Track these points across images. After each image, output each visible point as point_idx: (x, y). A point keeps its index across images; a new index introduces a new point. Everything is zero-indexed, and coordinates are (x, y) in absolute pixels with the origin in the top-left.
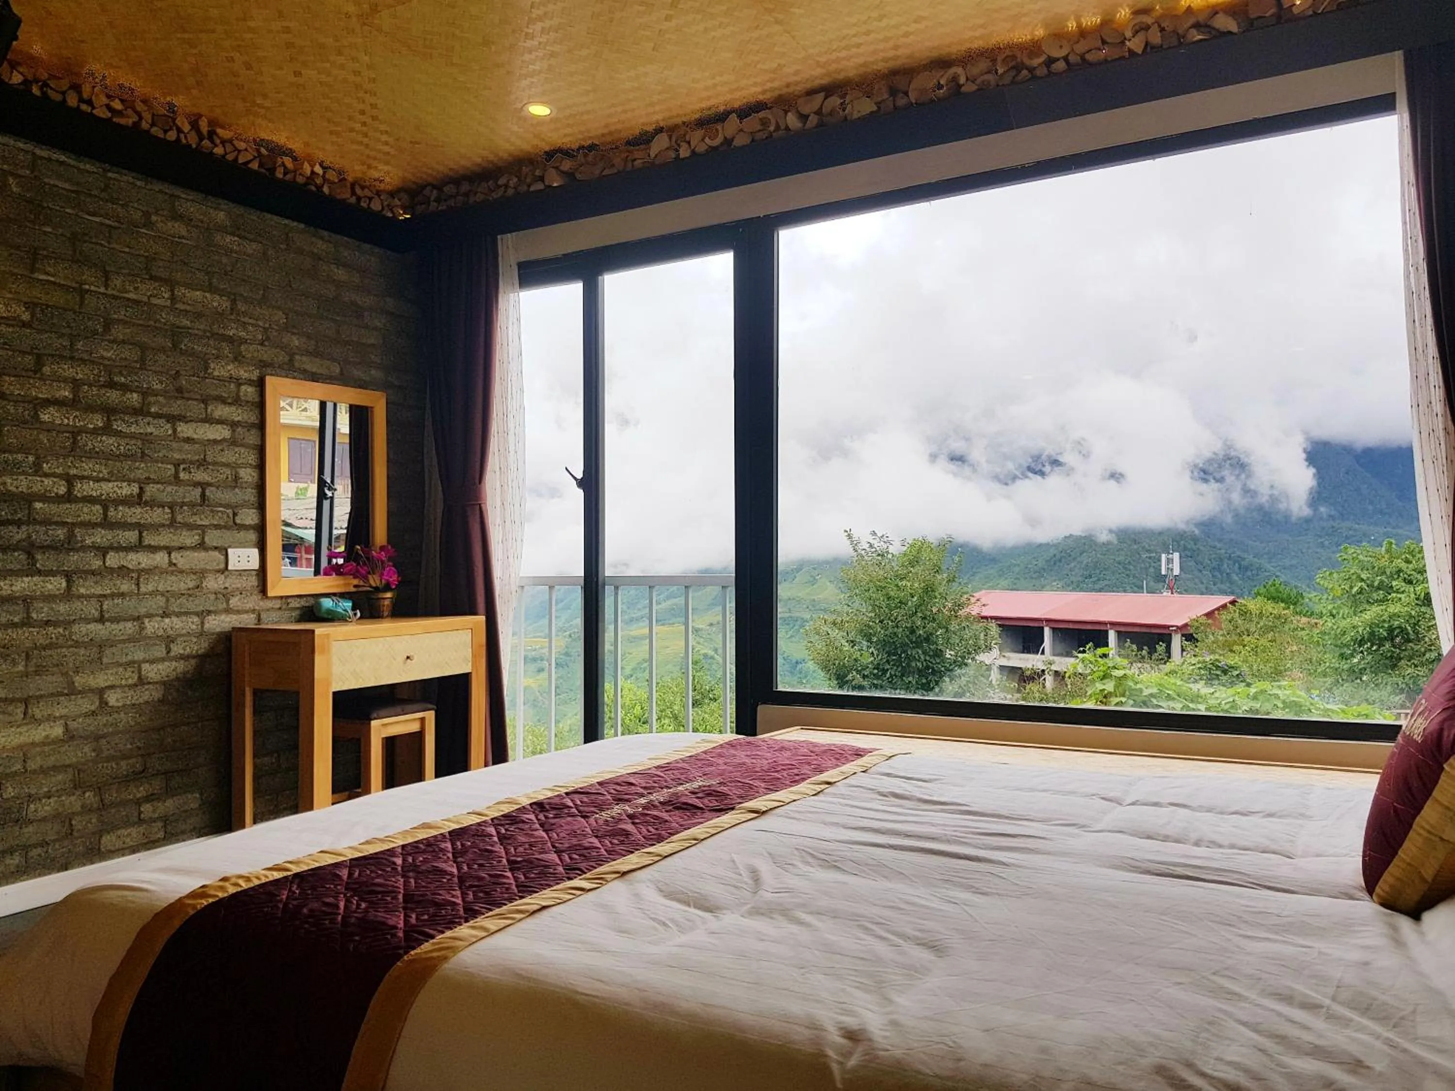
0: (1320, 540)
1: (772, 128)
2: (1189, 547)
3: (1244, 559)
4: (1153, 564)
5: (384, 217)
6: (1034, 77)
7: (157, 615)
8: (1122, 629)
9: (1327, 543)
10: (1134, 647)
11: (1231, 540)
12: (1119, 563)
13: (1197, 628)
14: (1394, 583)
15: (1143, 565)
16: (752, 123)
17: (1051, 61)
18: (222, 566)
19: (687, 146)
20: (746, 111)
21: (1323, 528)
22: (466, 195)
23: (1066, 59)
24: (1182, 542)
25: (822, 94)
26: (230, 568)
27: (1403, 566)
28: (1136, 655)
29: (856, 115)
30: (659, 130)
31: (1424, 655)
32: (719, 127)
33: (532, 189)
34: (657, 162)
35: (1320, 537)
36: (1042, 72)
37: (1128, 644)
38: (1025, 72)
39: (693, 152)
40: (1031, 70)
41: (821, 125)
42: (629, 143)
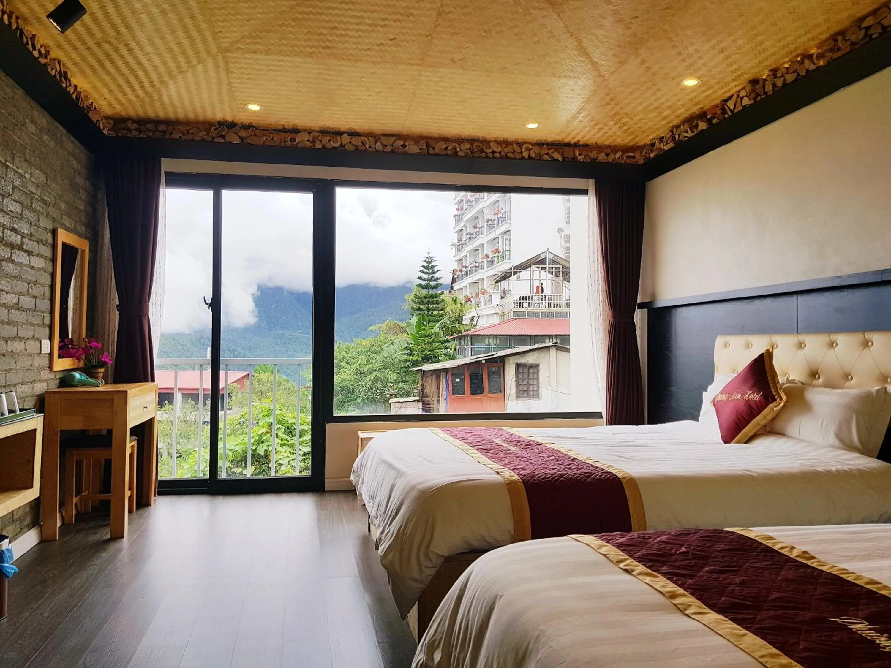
0: (276, 341)
1: (367, 146)
2: (206, 343)
3: (236, 351)
4: (184, 353)
5: (103, 133)
6: (487, 157)
7: (19, 383)
8: (185, 392)
9: (279, 342)
10: (193, 402)
11: (230, 339)
12: (164, 352)
13: (232, 390)
14: (342, 364)
15: (178, 354)
16: (357, 141)
17: (494, 152)
18: (39, 352)
19: (320, 142)
20: (353, 134)
21: (277, 334)
22: (164, 132)
23: (500, 153)
24: (202, 340)
25: (395, 138)
26: (42, 352)
27: (346, 355)
28: (194, 407)
29: (410, 152)
30: (305, 130)
31: (356, 400)
32: (339, 138)
33: (215, 140)
34: (299, 145)
35: (276, 339)
36: (491, 155)
37: (190, 400)
38: (484, 154)
39: (324, 146)
40: (486, 153)
41: (393, 151)
42: (274, 130)
